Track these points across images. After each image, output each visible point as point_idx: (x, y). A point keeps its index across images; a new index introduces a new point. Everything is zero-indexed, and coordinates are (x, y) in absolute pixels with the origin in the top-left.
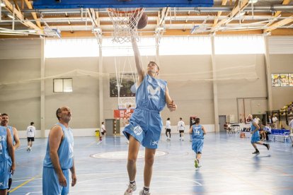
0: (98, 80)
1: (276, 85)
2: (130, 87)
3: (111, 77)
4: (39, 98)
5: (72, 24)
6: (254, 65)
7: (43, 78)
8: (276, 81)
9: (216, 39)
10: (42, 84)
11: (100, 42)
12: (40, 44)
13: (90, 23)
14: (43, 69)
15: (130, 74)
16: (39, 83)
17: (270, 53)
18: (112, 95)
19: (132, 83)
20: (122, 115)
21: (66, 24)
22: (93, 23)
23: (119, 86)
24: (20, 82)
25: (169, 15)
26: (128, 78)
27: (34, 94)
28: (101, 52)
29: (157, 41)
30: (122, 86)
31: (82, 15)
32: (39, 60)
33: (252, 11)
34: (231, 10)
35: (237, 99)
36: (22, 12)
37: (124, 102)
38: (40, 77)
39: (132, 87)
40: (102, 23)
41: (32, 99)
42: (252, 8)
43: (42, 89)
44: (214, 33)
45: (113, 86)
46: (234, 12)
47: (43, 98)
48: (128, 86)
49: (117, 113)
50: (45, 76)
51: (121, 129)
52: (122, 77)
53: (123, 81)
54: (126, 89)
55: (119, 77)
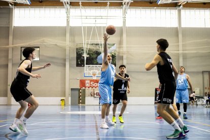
0: (65, 50)
2: (97, 58)
3: (78, 47)
4: (7, 66)
7: (11, 45)
9: (183, 12)
10: (10, 52)
11: (68, 12)
12: (9, 13)
14: (11, 38)
15: (97, 44)
16: (7, 51)
18: (78, 65)
19: (98, 53)
20: (87, 85)
23: (85, 56)
26: (94, 48)
28: (68, 22)
29: (125, 13)
30: (88, 56)
35: (203, 72)
37: (90, 70)
38: (8, 44)
39: (99, 57)
43: (10, 57)
44: (181, 6)
45: (79, 56)
47: (10, 65)
48: (94, 56)
49: (83, 83)
50: (13, 44)
51: (87, 98)
52: (89, 47)
53: (90, 50)
54: (93, 59)
55: (86, 47)
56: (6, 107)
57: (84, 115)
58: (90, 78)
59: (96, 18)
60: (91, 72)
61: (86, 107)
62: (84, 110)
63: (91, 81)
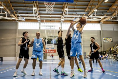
1: (105, 42)
2: (51, 41)
3: (44, 37)
4: (15, 45)
5: (29, 17)
6: (97, 34)
7: (17, 37)
8: (105, 40)
10: (17, 39)
11: (40, 24)
12: (17, 24)
13: (36, 17)
14: (17, 34)
15: (51, 36)
17: (102, 30)
19: (51, 40)
20: (47, 52)
21: (27, 17)
22: (37, 17)
23: (46, 41)
24: (8, 38)
25: (65, 15)
26: (50, 38)
27: (14, 43)
28: (40, 28)
29: (61, 24)
31: (33, 13)
32: (16, 30)
33: (96, 14)
34: (88, 13)
36: (10, 11)
37: (48, 46)
38: (16, 36)
39: (52, 41)
40: (41, 17)
41: (13, 45)
42: (95, 13)
43: (17, 41)
46: (89, 14)
47: (17, 44)
50: (18, 36)
51: (47, 57)
52: (48, 37)
53: (48, 39)
54: (49, 42)
55: (47, 37)
56: (15, 61)
57: (46, 64)
58: (49, 49)
59: (50, 26)
60: (49, 47)
61: (47, 60)
62: (46, 62)
63: (49, 50)
